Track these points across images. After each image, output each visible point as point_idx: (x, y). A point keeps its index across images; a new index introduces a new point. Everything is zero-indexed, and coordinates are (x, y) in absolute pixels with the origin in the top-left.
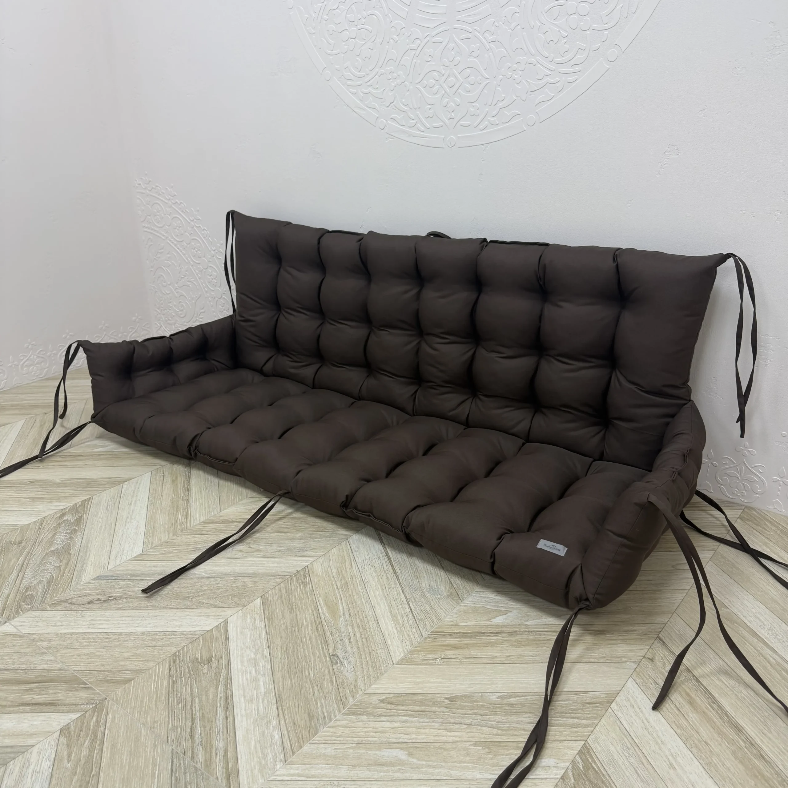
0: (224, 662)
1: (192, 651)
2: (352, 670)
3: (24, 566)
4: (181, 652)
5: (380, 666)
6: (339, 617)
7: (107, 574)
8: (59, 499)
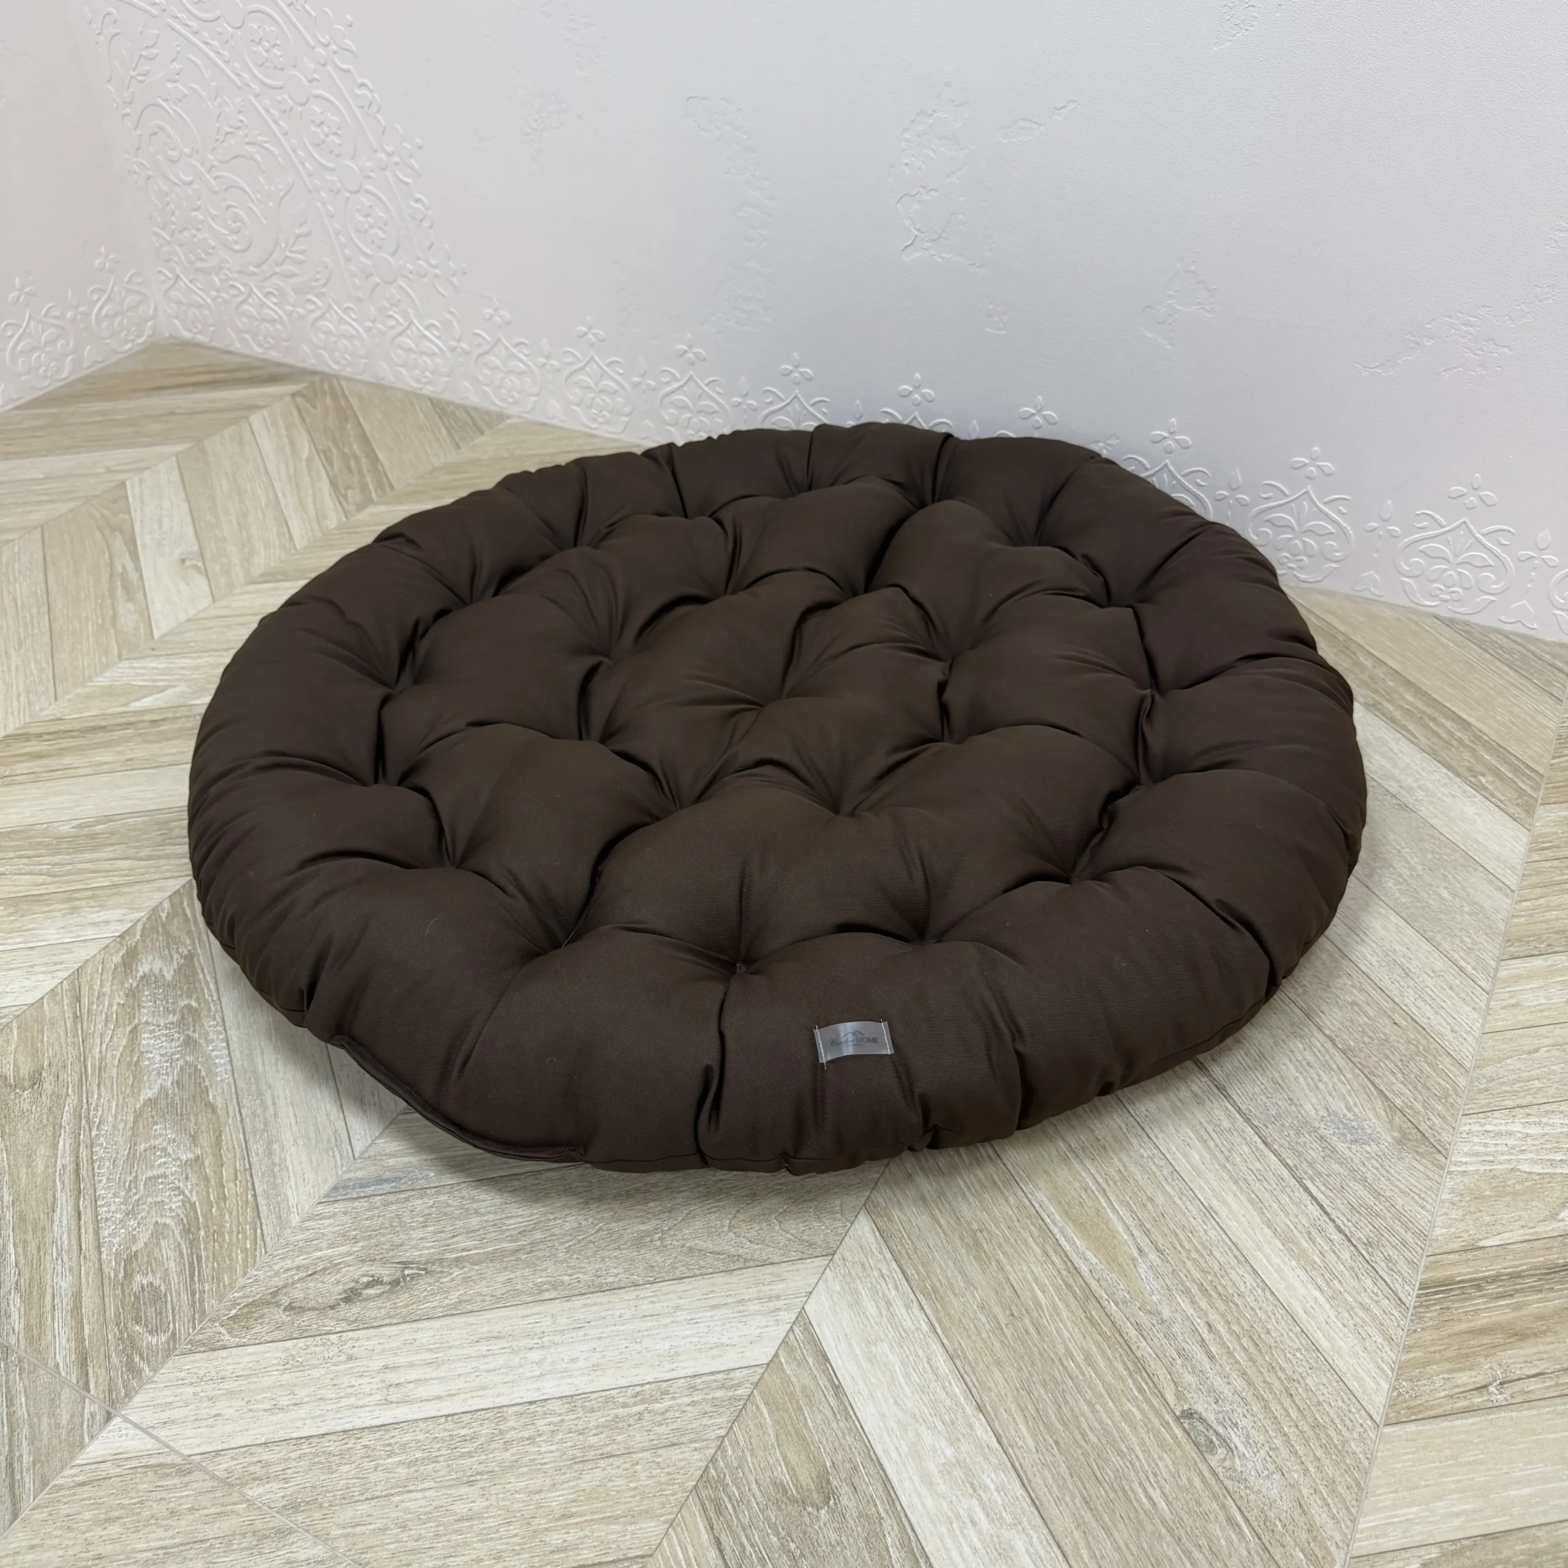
0: (874, 1489)
1: (752, 1455)
2: (1272, 1467)
3: (83, 1172)
4: (722, 1464)
5: (1344, 1442)
6: (1130, 1262)
7: (359, 1174)
8: (97, 897)
